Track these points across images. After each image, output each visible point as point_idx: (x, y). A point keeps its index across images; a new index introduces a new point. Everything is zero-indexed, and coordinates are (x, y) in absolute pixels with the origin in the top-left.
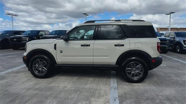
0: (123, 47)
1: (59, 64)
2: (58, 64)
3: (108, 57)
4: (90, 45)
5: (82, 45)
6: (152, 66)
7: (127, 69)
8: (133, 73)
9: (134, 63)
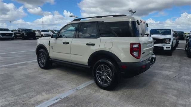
0: (94, 46)
2: (50, 58)
3: (81, 57)
4: (68, 43)
5: (63, 43)
6: (123, 73)
7: (97, 72)
8: (103, 78)
9: (104, 66)
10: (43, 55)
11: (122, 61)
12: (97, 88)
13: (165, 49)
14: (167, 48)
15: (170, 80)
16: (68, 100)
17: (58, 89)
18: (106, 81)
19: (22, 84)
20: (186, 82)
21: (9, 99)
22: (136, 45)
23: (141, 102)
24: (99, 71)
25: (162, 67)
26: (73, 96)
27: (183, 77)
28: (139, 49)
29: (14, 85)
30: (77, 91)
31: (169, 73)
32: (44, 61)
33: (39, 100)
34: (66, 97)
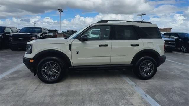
0: (138, 47)
1: (74, 66)
2: (72, 66)
3: (124, 57)
4: (108, 46)
5: (100, 46)
6: (160, 63)
7: (141, 67)
9: (147, 61)
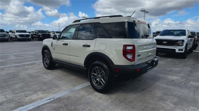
2: (53, 59)
4: (68, 44)
5: (63, 44)
6: (116, 76)
7: (93, 74)
8: (97, 80)
9: (98, 68)
10: (47, 56)
11: (115, 64)
12: (92, 90)
13: (177, 51)
14: (179, 50)
15: (174, 86)
16: (60, 101)
17: (54, 90)
18: (100, 84)
19: (24, 83)
20: (192, 88)
21: (8, 96)
22: (130, 47)
23: (133, 108)
24: (94, 73)
25: (170, 71)
26: (66, 97)
27: (191, 83)
28: (133, 52)
29: (17, 83)
30: (71, 92)
31: (176, 78)
32: (48, 61)
33: (33, 99)
34: (59, 97)
